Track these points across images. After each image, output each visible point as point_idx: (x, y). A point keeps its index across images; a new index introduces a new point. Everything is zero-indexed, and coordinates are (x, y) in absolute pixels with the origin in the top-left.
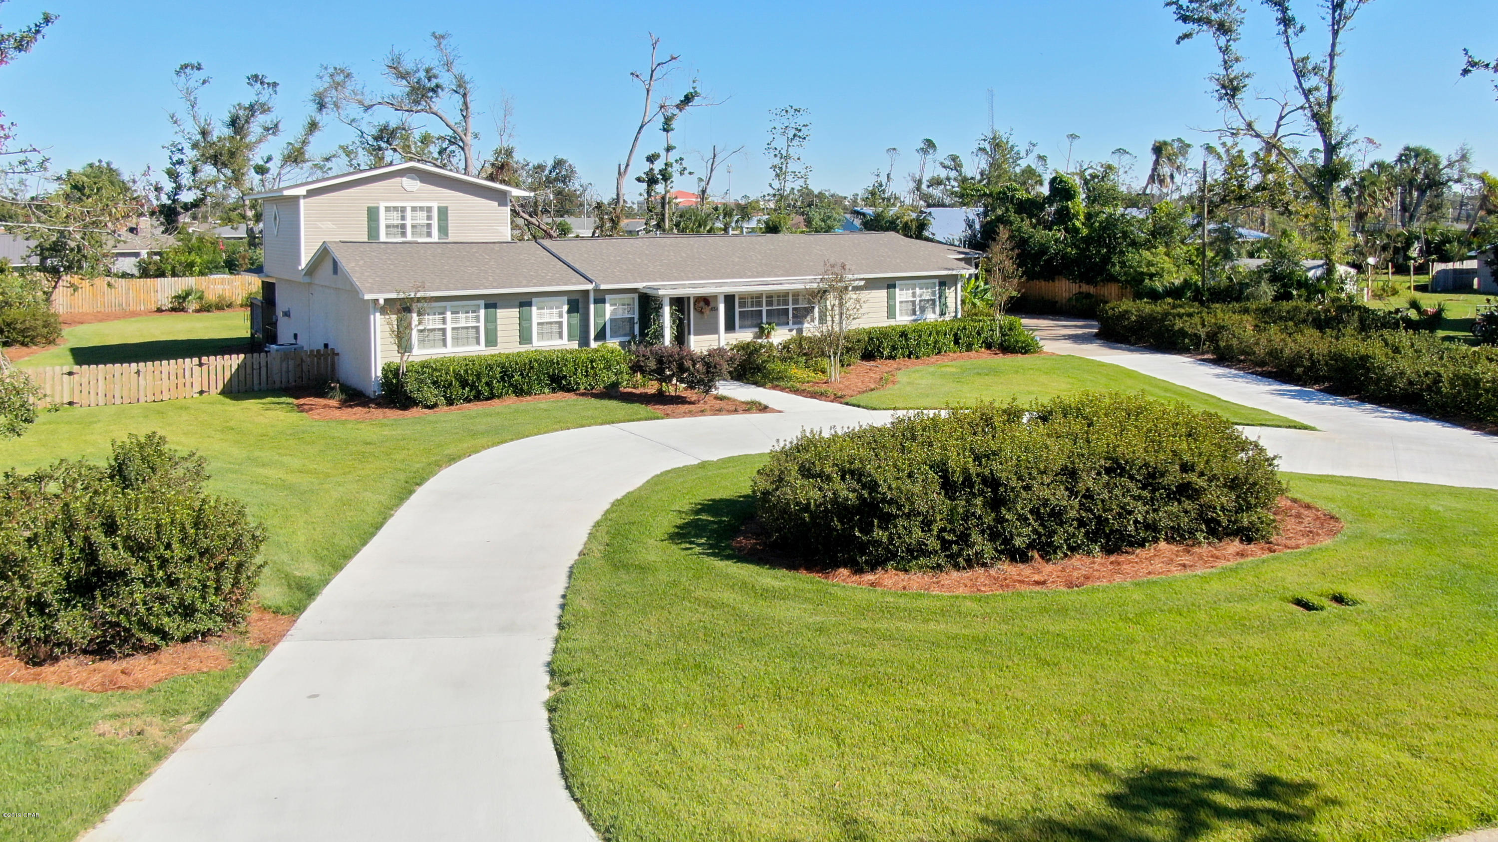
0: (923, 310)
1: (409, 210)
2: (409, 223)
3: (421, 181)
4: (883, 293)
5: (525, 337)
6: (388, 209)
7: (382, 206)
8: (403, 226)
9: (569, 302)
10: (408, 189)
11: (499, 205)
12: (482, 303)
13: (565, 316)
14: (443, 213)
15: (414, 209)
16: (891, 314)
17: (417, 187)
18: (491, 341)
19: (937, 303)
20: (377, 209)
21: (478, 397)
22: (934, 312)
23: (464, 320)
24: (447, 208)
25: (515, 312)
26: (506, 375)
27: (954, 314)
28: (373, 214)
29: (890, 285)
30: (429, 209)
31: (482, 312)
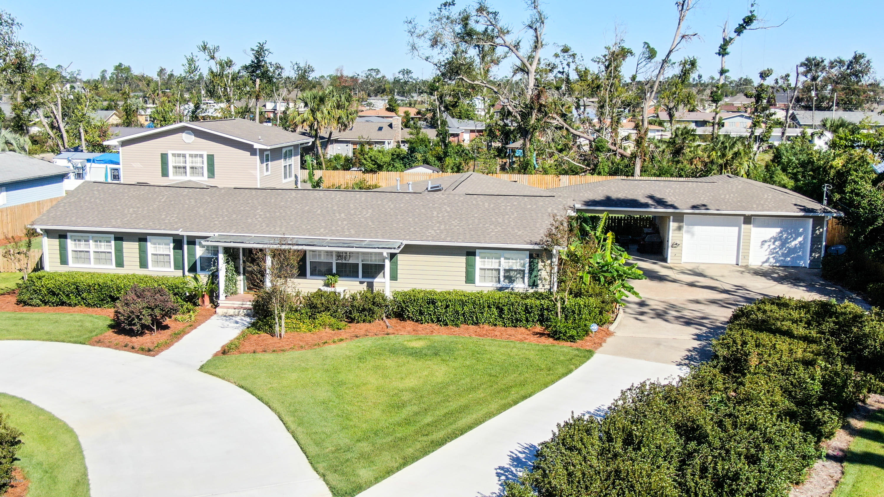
0: (510, 279)
1: (187, 156)
2: (188, 166)
3: (195, 136)
4: (462, 260)
5: (143, 264)
6: (173, 155)
7: (170, 153)
8: (185, 168)
9: (174, 241)
10: (187, 141)
11: (251, 155)
12: (113, 236)
13: (172, 251)
14: (211, 158)
15: (191, 156)
16: (470, 279)
17: (192, 140)
18: (120, 264)
19: (527, 275)
20: (167, 154)
21: (63, 304)
22: (524, 282)
23: (103, 247)
24: (213, 155)
25: (136, 245)
26: (78, 291)
27: (548, 287)
28: (164, 158)
29: (470, 253)
30: (201, 156)
31: (113, 242)
